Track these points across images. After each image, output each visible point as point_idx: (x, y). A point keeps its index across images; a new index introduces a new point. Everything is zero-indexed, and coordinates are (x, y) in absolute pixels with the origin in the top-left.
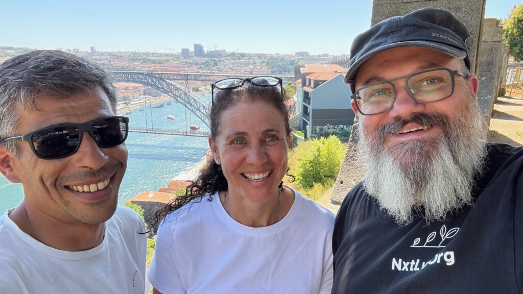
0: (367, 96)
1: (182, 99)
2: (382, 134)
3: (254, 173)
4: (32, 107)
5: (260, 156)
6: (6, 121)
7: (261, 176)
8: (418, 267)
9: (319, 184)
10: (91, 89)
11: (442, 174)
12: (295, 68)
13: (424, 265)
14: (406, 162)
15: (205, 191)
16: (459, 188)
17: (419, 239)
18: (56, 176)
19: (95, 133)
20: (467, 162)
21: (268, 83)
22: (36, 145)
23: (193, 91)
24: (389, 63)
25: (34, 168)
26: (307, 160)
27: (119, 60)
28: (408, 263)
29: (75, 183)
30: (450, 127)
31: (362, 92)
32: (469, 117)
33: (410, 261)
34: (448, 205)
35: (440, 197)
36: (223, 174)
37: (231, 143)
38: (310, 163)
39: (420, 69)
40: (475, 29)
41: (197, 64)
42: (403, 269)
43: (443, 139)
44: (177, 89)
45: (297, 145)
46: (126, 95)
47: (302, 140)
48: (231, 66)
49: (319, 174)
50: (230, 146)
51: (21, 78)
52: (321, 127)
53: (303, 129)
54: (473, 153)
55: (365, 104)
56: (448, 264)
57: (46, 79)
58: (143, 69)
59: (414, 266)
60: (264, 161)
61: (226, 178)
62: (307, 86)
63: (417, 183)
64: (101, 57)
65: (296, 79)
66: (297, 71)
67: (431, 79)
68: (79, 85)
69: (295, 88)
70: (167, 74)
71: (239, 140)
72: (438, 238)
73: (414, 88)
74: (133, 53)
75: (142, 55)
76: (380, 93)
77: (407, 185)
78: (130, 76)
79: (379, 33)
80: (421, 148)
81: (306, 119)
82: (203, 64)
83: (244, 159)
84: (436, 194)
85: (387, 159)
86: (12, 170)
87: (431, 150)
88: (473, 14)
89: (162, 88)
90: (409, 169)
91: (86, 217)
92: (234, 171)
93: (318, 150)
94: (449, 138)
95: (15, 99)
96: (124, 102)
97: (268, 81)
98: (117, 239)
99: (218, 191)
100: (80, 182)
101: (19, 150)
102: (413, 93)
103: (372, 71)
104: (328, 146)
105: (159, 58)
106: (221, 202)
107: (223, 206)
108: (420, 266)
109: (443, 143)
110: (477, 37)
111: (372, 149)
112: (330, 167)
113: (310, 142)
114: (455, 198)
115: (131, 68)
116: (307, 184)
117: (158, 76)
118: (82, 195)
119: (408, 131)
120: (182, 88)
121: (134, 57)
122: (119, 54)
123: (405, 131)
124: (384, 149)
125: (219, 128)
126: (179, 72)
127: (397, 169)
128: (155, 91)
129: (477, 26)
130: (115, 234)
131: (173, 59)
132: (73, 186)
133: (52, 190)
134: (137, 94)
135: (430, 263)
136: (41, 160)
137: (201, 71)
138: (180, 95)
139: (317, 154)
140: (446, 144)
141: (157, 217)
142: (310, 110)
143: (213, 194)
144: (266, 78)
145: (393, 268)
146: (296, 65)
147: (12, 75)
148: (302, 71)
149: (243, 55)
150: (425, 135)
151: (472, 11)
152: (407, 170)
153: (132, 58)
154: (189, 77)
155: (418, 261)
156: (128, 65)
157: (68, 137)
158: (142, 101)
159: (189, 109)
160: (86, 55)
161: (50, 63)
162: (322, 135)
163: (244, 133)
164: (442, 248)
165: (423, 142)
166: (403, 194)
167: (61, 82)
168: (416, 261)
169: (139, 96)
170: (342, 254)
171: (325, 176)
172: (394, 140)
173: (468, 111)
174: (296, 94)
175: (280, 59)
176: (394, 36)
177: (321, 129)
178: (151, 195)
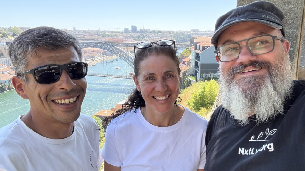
0: (224, 52)
1: (124, 57)
2: (232, 73)
3: (160, 96)
4: (35, 55)
5: (163, 86)
6: (21, 64)
7: (164, 98)
8: (253, 152)
9: (205, 108)
10: (67, 46)
11: (266, 95)
12: (191, 39)
13: (257, 152)
14: (246, 89)
15: (133, 106)
16: (276, 104)
17: (254, 136)
18: (47, 94)
19: (70, 72)
20: (282, 89)
21: (167, 44)
22: (37, 78)
23: (130, 53)
24: (237, 32)
25: (35, 89)
26: (197, 94)
27: (89, 35)
28: (248, 150)
29: (57, 98)
30: (272, 69)
31: (221, 49)
32: (283, 63)
33: (249, 149)
34: (269, 114)
35: (264, 109)
36: (142, 97)
37: (146, 79)
38: (199, 96)
39: (255, 35)
40: (300, 14)
41: (133, 37)
42: (245, 154)
43: (268, 76)
44: (121, 52)
45: (191, 85)
46: (93, 55)
47: (194, 82)
48: (153, 38)
49: (204, 102)
50: (145, 81)
51: (30, 39)
52: (206, 74)
53: (195, 75)
54: (285, 85)
55: (223, 56)
56: (270, 151)
57: (43, 40)
58: (102, 40)
59: (251, 152)
60: (165, 90)
61: (145, 100)
62: (198, 50)
63: (252, 101)
64: (79, 33)
65: (191, 45)
66: (192, 41)
67: (261, 41)
68: (61, 44)
69: (190, 51)
70: (116, 43)
71: (151, 77)
72: (265, 135)
73: (251, 46)
74: (97, 31)
75: (102, 32)
76: (232, 50)
77: (246, 102)
78: (94, 44)
79: (231, 15)
80: (255, 81)
81: (197, 69)
82: (136, 37)
83: (154, 88)
84: (262, 107)
85: (235, 87)
86: (23, 92)
87: (261, 82)
88: (299, 6)
89: (113, 51)
90: (247, 92)
91: (62, 119)
92: (149, 95)
93: (204, 88)
94: (271, 75)
95: (26, 51)
96: (92, 59)
97: (167, 42)
98: (81, 133)
99: (140, 106)
100: (60, 98)
101: (27, 79)
102: (251, 49)
103: (227, 37)
104: (210, 86)
105: (111, 34)
106: (142, 113)
107: (143, 115)
108: (254, 152)
109: (267, 78)
110: (301, 20)
111: (227, 82)
112: (211, 99)
113: (199, 83)
114: (274, 110)
115: (96, 39)
116: (197, 108)
117: (110, 44)
118: (61, 106)
119: (248, 71)
120: (124, 51)
121: (97, 33)
122: (89, 32)
123: (246, 71)
124: (233, 81)
125: (139, 71)
126: (123, 42)
127: (241, 93)
128: (109, 52)
129: (301, 13)
130: (80, 131)
131: (119, 34)
132: (56, 100)
133: (45, 102)
134: (99, 55)
135: (260, 150)
136: (39, 84)
137: (135, 41)
138: (123, 55)
139: (203, 90)
140: (270, 78)
141: (106, 121)
142: (199, 64)
143: (137, 108)
144: (165, 41)
145: (239, 153)
146: (191, 37)
147: (25, 38)
148: (195, 41)
149: (160, 32)
150: (257, 74)
151: (298, 4)
152: (246, 93)
153: (97, 34)
154: (128, 45)
155: (253, 149)
156: (94, 38)
157: (54, 74)
158: (102, 58)
159: (128, 63)
160: (71, 32)
161: (45, 32)
162: (206, 79)
163: (153, 74)
164: (267, 141)
165: (256, 77)
166: (244, 107)
167: (50, 42)
168: (252, 149)
169: (100, 55)
170: (211, 146)
171: (208, 104)
172: (239, 76)
173: (283, 60)
174: (191, 54)
175: (181, 34)
176: (240, 17)
177: (206, 76)
178: (106, 112)
